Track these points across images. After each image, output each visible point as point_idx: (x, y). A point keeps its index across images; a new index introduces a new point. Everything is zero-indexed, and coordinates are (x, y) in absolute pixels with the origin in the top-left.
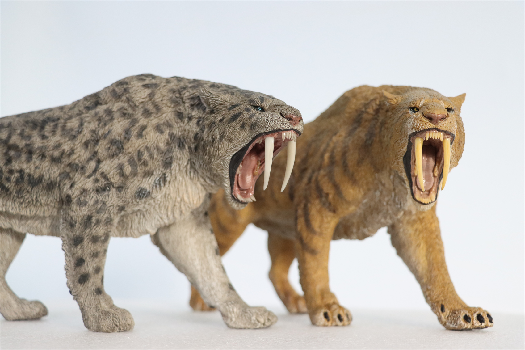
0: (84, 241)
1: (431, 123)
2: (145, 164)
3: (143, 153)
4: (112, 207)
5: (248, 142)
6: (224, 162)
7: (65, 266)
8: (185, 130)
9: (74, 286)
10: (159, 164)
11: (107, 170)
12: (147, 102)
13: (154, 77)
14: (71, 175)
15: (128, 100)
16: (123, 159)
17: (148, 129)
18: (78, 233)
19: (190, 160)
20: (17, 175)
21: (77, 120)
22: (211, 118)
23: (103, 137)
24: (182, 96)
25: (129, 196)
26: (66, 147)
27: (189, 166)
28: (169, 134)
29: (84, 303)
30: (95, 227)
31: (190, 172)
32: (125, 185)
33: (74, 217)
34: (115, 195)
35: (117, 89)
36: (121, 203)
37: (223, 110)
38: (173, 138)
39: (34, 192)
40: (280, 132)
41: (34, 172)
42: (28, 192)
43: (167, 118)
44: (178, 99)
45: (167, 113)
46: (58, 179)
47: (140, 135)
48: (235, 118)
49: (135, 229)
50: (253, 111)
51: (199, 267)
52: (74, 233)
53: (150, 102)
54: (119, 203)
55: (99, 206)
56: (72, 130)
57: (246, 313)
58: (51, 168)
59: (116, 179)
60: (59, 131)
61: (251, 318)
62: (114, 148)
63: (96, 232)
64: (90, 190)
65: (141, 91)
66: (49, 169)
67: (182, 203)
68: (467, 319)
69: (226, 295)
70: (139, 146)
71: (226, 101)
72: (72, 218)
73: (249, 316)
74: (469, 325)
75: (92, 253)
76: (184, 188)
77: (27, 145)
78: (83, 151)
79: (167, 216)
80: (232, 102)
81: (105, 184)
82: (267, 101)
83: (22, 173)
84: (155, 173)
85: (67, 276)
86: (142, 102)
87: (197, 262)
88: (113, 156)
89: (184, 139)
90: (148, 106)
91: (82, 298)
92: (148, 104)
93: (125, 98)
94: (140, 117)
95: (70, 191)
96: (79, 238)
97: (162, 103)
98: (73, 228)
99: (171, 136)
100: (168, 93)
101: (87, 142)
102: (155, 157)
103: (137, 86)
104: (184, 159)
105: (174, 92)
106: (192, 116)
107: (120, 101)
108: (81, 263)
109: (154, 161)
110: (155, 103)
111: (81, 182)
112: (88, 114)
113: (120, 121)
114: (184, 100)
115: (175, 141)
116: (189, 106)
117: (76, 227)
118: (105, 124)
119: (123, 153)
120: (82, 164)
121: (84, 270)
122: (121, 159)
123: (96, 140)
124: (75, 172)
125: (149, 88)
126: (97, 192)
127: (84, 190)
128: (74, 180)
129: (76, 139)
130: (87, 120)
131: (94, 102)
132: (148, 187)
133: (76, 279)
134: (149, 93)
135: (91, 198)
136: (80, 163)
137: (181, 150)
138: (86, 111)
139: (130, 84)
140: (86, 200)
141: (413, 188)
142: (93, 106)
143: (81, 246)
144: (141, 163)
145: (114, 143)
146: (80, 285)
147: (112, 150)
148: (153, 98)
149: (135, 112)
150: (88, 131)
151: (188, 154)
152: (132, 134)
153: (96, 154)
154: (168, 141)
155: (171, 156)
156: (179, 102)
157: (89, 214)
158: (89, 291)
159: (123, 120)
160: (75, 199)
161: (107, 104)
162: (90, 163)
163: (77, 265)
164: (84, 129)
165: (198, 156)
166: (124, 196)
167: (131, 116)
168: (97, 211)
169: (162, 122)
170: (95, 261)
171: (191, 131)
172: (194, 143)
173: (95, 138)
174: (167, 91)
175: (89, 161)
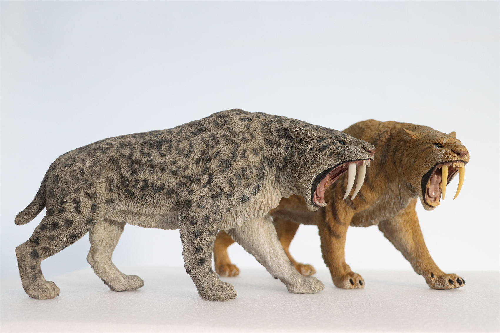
0: (203, 235)
1: (458, 157)
2: (247, 178)
3: (246, 169)
4: (223, 209)
5: (334, 166)
6: (310, 178)
7: (183, 252)
8: (275, 153)
9: (193, 267)
10: (255, 178)
11: (220, 182)
12: (245, 131)
13: (245, 113)
14: (188, 184)
15: (230, 129)
16: (231, 174)
17: (248, 152)
18: (198, 228)
19: (276, 175)
20: (142, 183)
21: (186, 142)
22: (302, 147)
23: (213, 156)
24: (270, 128)
25: (235, 201)
26: (182, 163)
27: (274, 180)
28: (262, 156)
29: (202, 280)
30: (212, 224)
31: (275, 184)
32: (232, 193)
33: (195, 217)
34: (225, 200)
35: (218, 121)
36: (229, 206)
37: (312, 142)
38: (264, 159)
39: (156, 197)
40: (362, 161)
41: (157, 182)
42: (151, 196)
43: (260, 144)
44: (267, 130)
45: (259, 140)
46: (176, 187)
47: (243, 156)
48: (324, 148)
50: (338, 144)
51: (268, 250)
52: (195, 229)
53: (247, 131)
55: (215, 209)
56: (184, 150)
57: (306, 282)
58: (170, 179)
59: (226, 189)
60: (174, 151)
62: (224, 165)
63: (212, 228)
64: (206, 197)
65: (239, 123)
66: (168, 180)
67: (266, 205)
68: (451, 282)
69: (290, 270)
70: (243, 164)
71: (313, 135)
72: (193, 217)
73: (309, 285)
74: (452, 286)
75: (208, 243)
76: (269, 194)
77: (149, 161)
78: (195, 166)
79: (254, 214)
80: (319, 137)
81: (218, 193)
82: (348, 138)
83: (147, 182)
84: (252, 184)
85: (185, 260)
86: (241, 131)
87: (266, 246)
88: (223, 171)
89: (273, 160)
90: (246, 135)
91: (200, 276)
92: (245, 133)
93: (226, 127)
94: (241, 143)
95: (189, 197)
96: (199, 232)
97: (255, 132)
98: (194, 225)
99: (263, 157)
100: (259, 125)
101: (197, 160)
102: (254, 173)
103: (235, 119)
104: (272, 174)
105: (264, 125)
106: (280, 143)
107: (222, 130)
108: (199, 250)
109: (253, 175)
110: (251, 132)
111: (198, 190)
112: (195, 138)
113: (225, 145)
114: (271, 131)
115: (266, 161)
116: (277, 136)
117: (197, 224)
118: (213, 147)
119: (230, 169)
120: (195, 176)
121: (202, 256)
122: (229, 173)
123: (206, 158)
124: (190, 183)
125: (244, 121)
126: (212, 198)
127: (202, 196)
128: (191, 188)
129: (189, 157)
130: (196, 143)
131: (198, 129)
132: (248, 194)
133: (195, 262)
134: (245, 125)
135: (208, 202)
136: (193, 175)
137: (270, 167)
138: (193, 136)
139: (229, 117)
140: (204, 204)
141: (426, 196)
142: (198, 132)
143: (201, 238)
144: (244, 177)
145: (223, 162)
146: (198, 266)
147: (222, 167)
148: (249, 129)
149: (236, 139)
150: (198, 151)
151: (275, 170)
152: (237, 155)
153: (209, 170)
154: (261, 160)
155: (263, 172)
156: (267, 132)
157: (207, 215)
158: (205, 271)
159: (228, 145)
160: (195, 203)
161: (210, 131)
162: (204, 176)
163: (196, 252)
164: (195, 150)
165: (284, 172)
166: (231, 201)
167: (234, 142)
168: (213, 212)
169: (256, 147)
170: (210, 249)
171: (281, 154)
172: (282, 163)
173: (205, 157)
174: (258, 124)
175: (202, 174)
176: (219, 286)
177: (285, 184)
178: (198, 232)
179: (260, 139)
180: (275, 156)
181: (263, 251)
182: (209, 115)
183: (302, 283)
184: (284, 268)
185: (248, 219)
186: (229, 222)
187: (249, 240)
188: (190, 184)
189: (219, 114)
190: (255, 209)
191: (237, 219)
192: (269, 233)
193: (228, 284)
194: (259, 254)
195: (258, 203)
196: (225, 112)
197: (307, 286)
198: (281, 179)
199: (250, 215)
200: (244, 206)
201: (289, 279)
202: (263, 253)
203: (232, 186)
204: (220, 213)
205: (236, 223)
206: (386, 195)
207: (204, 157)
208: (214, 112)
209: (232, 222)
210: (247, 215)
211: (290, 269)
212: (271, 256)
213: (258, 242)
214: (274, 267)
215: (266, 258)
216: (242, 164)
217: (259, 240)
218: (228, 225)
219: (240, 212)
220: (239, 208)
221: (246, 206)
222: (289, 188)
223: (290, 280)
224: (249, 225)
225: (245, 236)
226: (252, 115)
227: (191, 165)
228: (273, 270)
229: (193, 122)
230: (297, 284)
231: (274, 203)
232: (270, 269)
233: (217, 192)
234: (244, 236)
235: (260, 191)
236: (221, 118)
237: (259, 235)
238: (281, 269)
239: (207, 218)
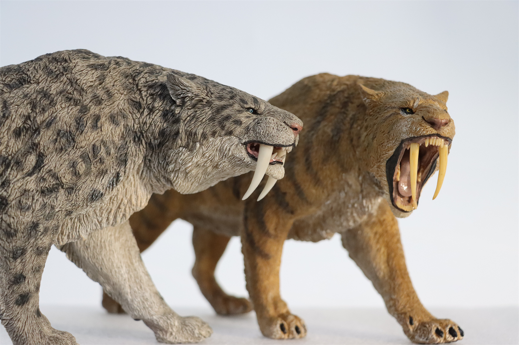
0: (26, 254)
1: (433, 129)
2: (101, 161)
3: (99, 147)
4: (60, 212)
8: (145, 123)
9: (8, 308)
10: (113, 161)
11: (56, 168)
12: (97, 86)
13: (97, 56)
15: (71, 82)
16: (74, 154)
17: (103, 119)
18: (19, 243)
19: (145, 157)
23: (44, 124)
24: (137, 82)
25: (80, 198)
27: (143, 165)
28: (124, 127)
29: (23, 328)
30: (42, 237)
31: (142, 172)
32: (76, 185)
33: (13, 224)
34: (63, 198)
35: (52, 67)
36: (70, 207)
38: (127, 132)
43: (120, 107)
44: (132, 86)
45: (119, 101)
47: (95, 126)
49: (65, 235)
51: (126, 276)
52: (14, 244)
53: (100, 86)
54: (68, 207)
55: (48, 212)
57: (187, 326)
59: (67, 179)
61: (193, 332)
62: (63, 140)
63: (42, 243)
64: (33, 191)
65: (87, 72)
67: (128, 206)
68: (439, 333)
69: (162, 307)
70: (94, 139)
72: (9, 225)
73: (191, 329)
74: (442, 340)
75: (34, 268)
76: (133, 188)
78: (13, 140)
79: (108, 219)
84: (108, 172)
86: (91, 86)
87: (124, 270)
88: (61, 149)
89: (142, 133)
90: (98, 92)
91: (19, 323)
92: (97, 88)
93: (66, 79)
94: (90, 104)
95: (3, 191)
96: (20, 249)
97: (114, 89)
98: (12, 237)
99: (126, 128)
100: (119, 77)
101: (17, 130)
102: (111, 153)
103: (81, 65)
104: (140, 156)
105: (127, 77)
106: (153, 107)
107: (58, 82)
108: (20, 280)
109: (110, 158)
110: (106, 88)
111: (18, 180)
112: (11, 94)
113: (65, 108)
114: (139, 87)
115: (130, 135)
116: (148, 95)
117: (16, 237)
118: (43, 109)
119: (74, 147)
120: (13, 157)
121: (24, 289)
122: (71, 154)
123: (33, 128)
124: (4, 167)
125: (96, 69)
126: (43, 194)
127: (25, 191)
128: (5, 177)
129: (2, 125)
130: (13, 102)
131: (17, 79)
132: (101, 188)
133: (11, 299)
134: (98, 76)
135: (35, 201)
136: (9, 155)
137: (137, 145)
138: (9, 90)
139: (71, 61)
140: (29, 203)
141: (394, 194)
142: (16, 84)
143: (22, 260)
144: (96, 160)
145: (61, 134)
146: (17, 306)
147: (60, 143)
148: (103, 82)
149: (83, 98)
150: (17, 116)
151: (145, 150)
152: (85, 125)
153: (37, 147)
154: (123, 134)
155: (126, 153)
156: (132, 88)
157: (35, 221)
158: (29, 313)
159: (68, 107)
160: (14, 202)
161: (38, 83)
162: (28, 157)
163: (13, 282)
164: (12, 113)
165: (158, 153)
166: (74, 199)
167: (78, 102)
168: (45, 217)
169: (116, 112)
170: (37, 277)
171: (155, 125)
172: (157, 139)
173: (30, 126)
174: (119, 75)
175: (26, 154)
176: (52, 339)
177: (159, 172)
178: (18, 250)
179: (121, 99)
180: (146, 128)
181: (119, 278)
182: (36, 57)
183: (179, 328)
184: (152, 303)
185: (98, 228)
186: (66, 232)
187: (95, 260)
188: (5, 169)
189: (54, 57)
190: (110, 212)
191: (79, 227)
192: (128, 248)
193: (67, 334)
194: (112, 283)
195: (115, 202)
196: (63, 53)
197: (187, 331)
198: (154, 165)
199: (101, 221)
200: (94, 206)
201: (159, 321)
202: (119, 281)
203: (76, 174)
204: (55, 218)
205: (78, 234)
206: (340, 192)
207: (28, 126)
208: (44, 53)
209: (71, 233)
210: (96, 220)
211: (160, 305)
212: (131, 286)
213: (110, 264)
214: (136, 303)
215: (123, 289)
216: (92, 138)
217: (113, 260)
218: (65, 238)
219: (86, 216)
220: (86, 210)
221: (97, 206)
222: (165, 179)
223: (161, 323)
224: (96, 237)
225: (90, 254)
226: (108, 60)
227: (6, 138)
228: (134, 307)
229: (8, 67)
230: (172, 329)
231: (141, 203)
232: (129, 307)
233: (52, 184)
234: (88, 254)
235: (119, 183)
236: (57, 63)
237: (112, 253)
238: (147, 306)
239: (35, 226)
